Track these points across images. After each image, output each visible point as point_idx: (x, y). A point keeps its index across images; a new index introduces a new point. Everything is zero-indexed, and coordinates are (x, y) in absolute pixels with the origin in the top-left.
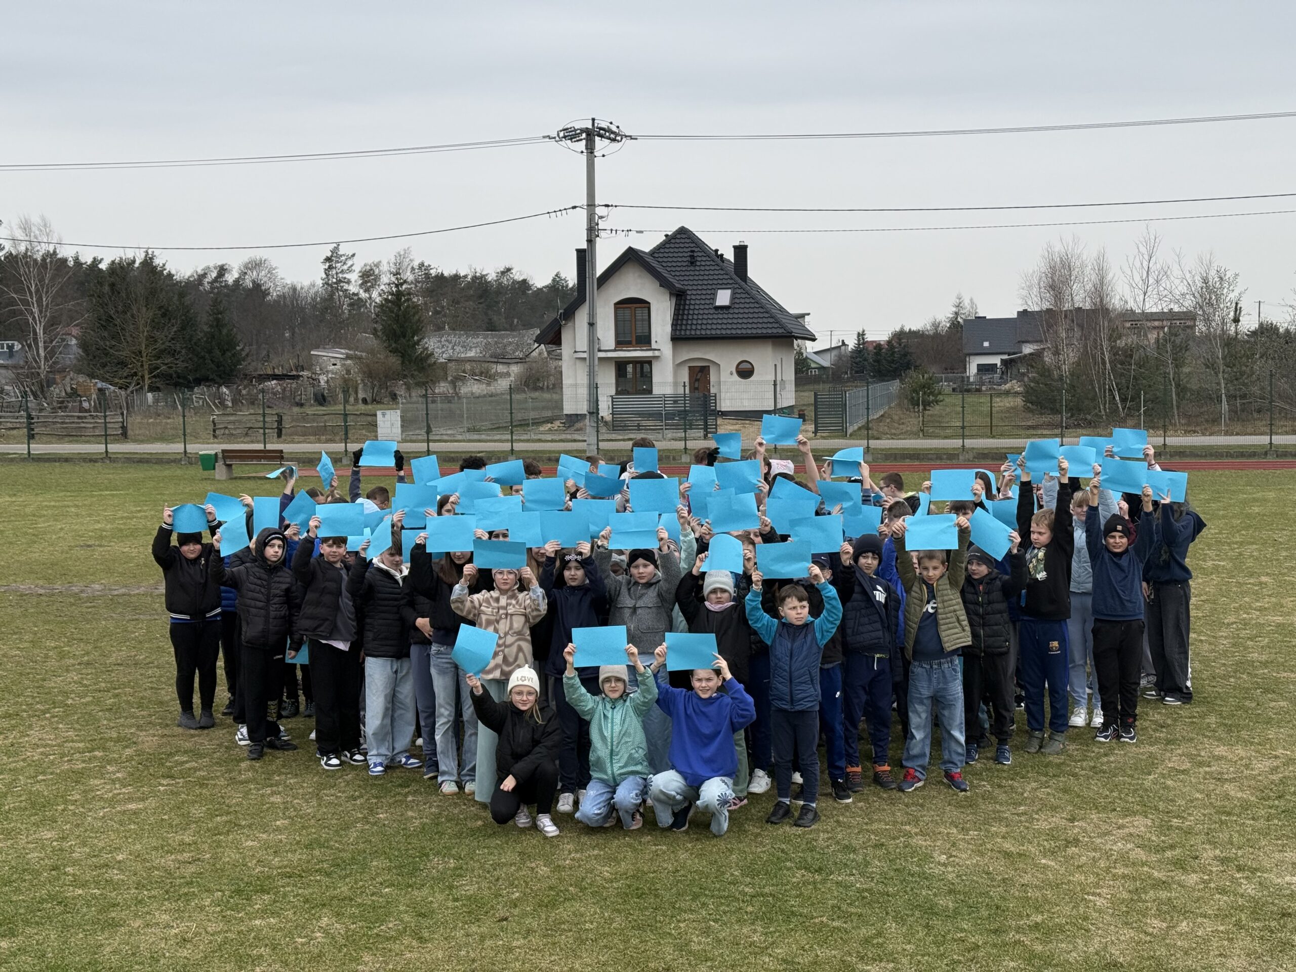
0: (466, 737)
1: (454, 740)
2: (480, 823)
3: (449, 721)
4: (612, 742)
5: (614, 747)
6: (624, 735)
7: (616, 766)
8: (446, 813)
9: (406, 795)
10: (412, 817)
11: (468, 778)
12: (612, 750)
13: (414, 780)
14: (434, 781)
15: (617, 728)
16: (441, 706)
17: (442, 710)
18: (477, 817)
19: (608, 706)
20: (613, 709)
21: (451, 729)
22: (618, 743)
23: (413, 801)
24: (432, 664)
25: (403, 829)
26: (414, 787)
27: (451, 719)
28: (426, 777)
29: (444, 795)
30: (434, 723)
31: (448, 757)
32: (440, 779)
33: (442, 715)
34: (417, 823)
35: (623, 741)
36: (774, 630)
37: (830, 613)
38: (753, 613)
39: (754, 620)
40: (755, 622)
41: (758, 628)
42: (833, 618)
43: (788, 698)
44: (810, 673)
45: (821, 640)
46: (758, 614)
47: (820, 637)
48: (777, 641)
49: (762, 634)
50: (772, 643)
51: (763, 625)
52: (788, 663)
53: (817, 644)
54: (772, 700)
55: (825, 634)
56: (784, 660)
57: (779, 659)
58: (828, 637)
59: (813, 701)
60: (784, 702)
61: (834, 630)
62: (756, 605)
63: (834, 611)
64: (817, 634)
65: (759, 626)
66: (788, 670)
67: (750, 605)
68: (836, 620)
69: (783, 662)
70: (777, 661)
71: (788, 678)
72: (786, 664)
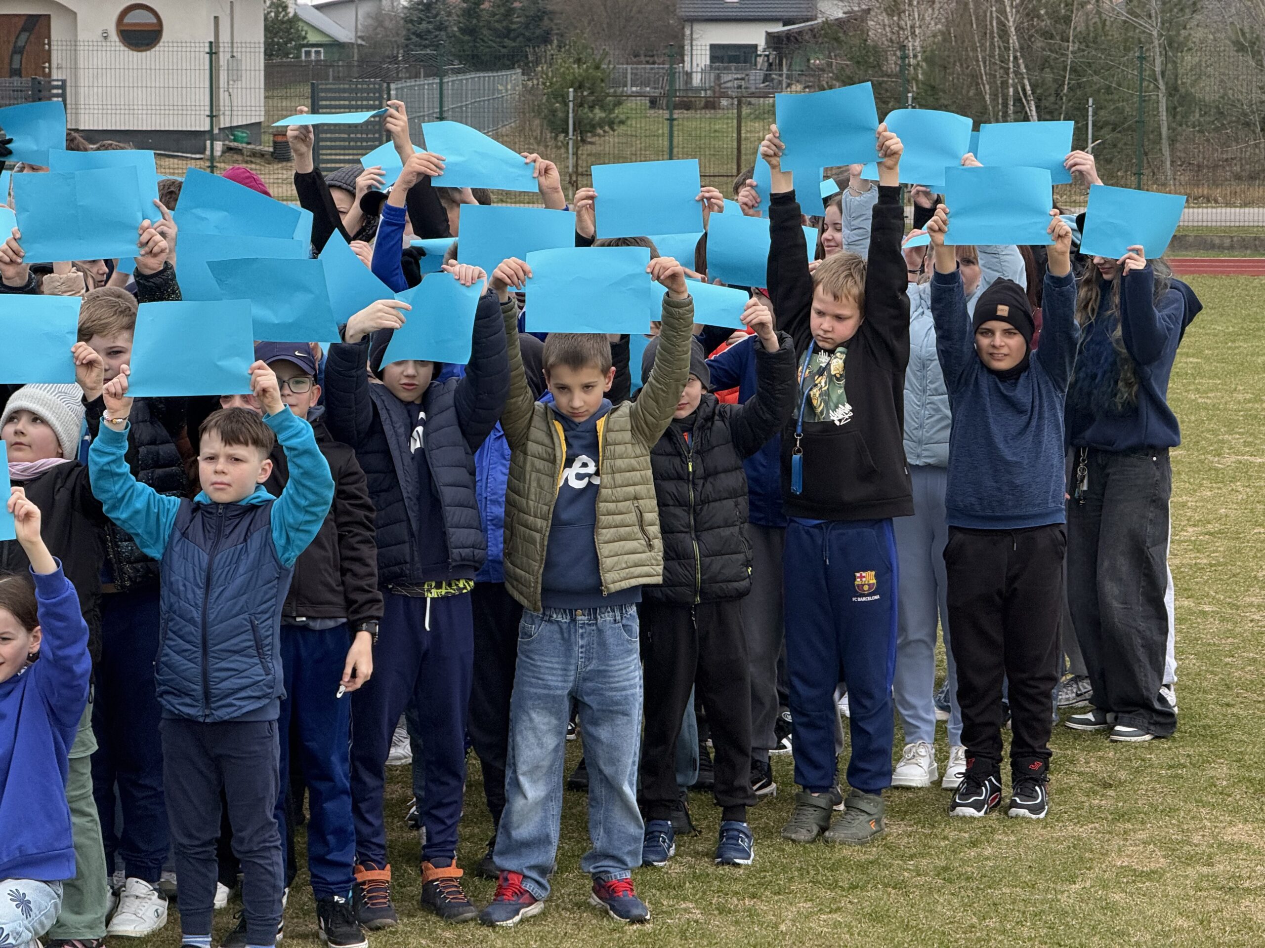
36: (167, 521)
37: (300, 488)
38: (105, 484)
39: (110, 502)
40: (114, 508)
41: (124, 521)
42: (306, 499)
43: (198, 688)
44: (254, 628)
45: (285, 549)
46: (117, 487)
47: (283, 542)
48: (177, 549)
49: (137, 535)
50: (164, 555)
51: (137, 512)
52: (200, 602)
53: (274, 557)
54: (161, 696)
55: (292, 534)
56: (190, 596)
57: (178, 595)
58: (303, 541)
59: (259, 698)
60: (188, 700)
61: (316, 529)
62: (108, 463)
63: (309, 483)
64: (275, 535)
65: (124, 516)
66: (199, 620)
67: (96, 463)
68: (315, 505)
69: (187, 601)
70: (173, 599)
71: (199, 641)
72: (196, 606)
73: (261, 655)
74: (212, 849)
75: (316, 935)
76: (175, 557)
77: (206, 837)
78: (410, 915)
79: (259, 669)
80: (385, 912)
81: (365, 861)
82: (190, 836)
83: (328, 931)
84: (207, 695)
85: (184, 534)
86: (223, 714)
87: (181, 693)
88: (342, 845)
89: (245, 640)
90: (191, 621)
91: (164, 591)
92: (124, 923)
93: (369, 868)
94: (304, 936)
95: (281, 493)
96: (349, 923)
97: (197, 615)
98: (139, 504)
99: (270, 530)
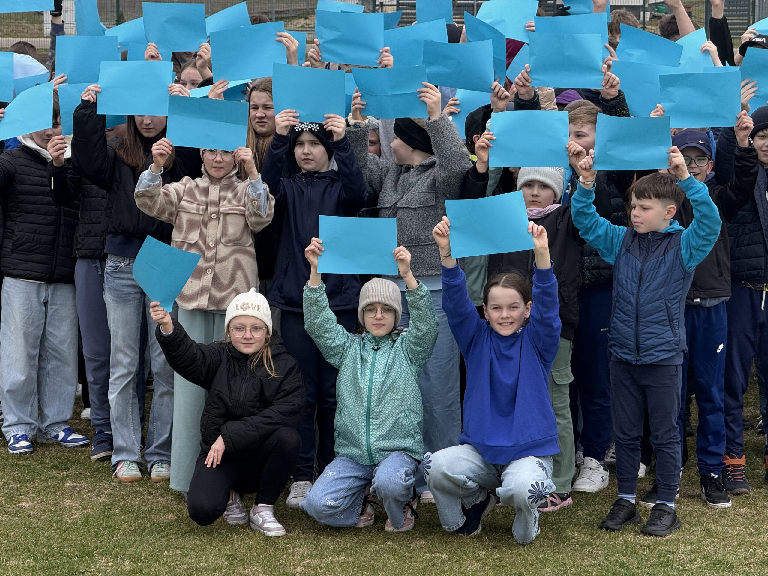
0: (156, 398)
1: (136, 401)
2: (171, 517)
3: (129, 373)
4: (369, 397)
5: (373, 405)
6: (389, 389)
7: (375, 434)
8: (121, 504)
9: (64, 479)
10: (71, 507)
11: (155, 458)
12: (369, 410)
13: (77, 461)
14: (106, 463)
15: (378, 378)
16: (118, 350)
17: (120, 356)
18: (167, 509)
19: (369, 346)
20: (376, 349)
21: (132, 384)
22: (380, 400)
23: (74, 487)
24: (106, 286)
25: (56, 522)
26: (74, 469)
27: (134, 369)
28: (92, 458)
29: (120, 482)
30: (108, 377)
31: (127, 426)
32: (114, 459)
33: (120, 363)
34: (77, 515)
35: (387, 398)
36: (618, 242)
37: (700, 224)
38: (581, 220)
39: (583, 230)
40: (586, 233)
41: (591, 242)
42: (704, 231)
43: (633, 344)
44: (668, 308)
45: (689, 261)
46: (587, 221)
47: (688, 256)
48: (623, 259)
49: (599, 249)
50: (615, 262)
51: (599, 236)
52: (635, 292)
53: (681, 265)
54: (611, 347)
55: (694, 252)
56: (629, 287)
57: (622, 286)
58: (700, 257)
59: (670, 351)
60: (626, 351)
61: (709, 249)
62: (582, 207)
63: (706, 222)
64: (683, 252)
65: (591, 238)
66: (634, 303)
67: (575, 207)
68: (710, 235)
69: (628, 290)
70: (620, 289)
71: (634, 316)
72: (633, 294)
73: (671, 325)
74: (638, 443)
75: (700, 497)
76: (622, 263)
77: (634, 434)
78: (758, 487)
79: (670, 333)
80: (742, 484)
81: (730, 453)
82: (624, 433)
83: (707, 494)
84: (638, 349)
85: (628, 250)
86: (647, 360)
87: (622, 346)
88: (717, 443)
89: (662, 315)
90: (630, 303)
91: (615, 284)
92: (583, 483)
93: (732, 457)
94: (692, 497)
95: (688, 226)
96: (721, 490)
97: (633, 300)
98: (601, 231)
99: (680, 249)
